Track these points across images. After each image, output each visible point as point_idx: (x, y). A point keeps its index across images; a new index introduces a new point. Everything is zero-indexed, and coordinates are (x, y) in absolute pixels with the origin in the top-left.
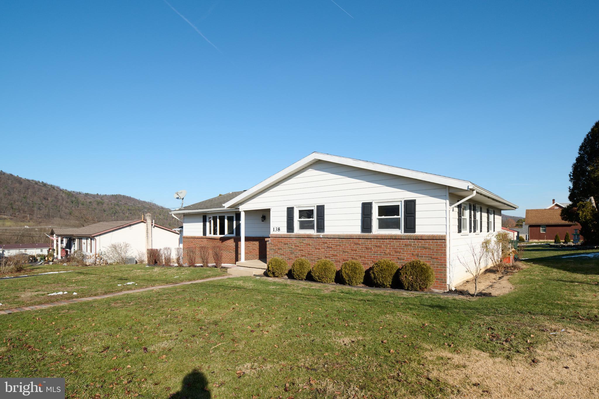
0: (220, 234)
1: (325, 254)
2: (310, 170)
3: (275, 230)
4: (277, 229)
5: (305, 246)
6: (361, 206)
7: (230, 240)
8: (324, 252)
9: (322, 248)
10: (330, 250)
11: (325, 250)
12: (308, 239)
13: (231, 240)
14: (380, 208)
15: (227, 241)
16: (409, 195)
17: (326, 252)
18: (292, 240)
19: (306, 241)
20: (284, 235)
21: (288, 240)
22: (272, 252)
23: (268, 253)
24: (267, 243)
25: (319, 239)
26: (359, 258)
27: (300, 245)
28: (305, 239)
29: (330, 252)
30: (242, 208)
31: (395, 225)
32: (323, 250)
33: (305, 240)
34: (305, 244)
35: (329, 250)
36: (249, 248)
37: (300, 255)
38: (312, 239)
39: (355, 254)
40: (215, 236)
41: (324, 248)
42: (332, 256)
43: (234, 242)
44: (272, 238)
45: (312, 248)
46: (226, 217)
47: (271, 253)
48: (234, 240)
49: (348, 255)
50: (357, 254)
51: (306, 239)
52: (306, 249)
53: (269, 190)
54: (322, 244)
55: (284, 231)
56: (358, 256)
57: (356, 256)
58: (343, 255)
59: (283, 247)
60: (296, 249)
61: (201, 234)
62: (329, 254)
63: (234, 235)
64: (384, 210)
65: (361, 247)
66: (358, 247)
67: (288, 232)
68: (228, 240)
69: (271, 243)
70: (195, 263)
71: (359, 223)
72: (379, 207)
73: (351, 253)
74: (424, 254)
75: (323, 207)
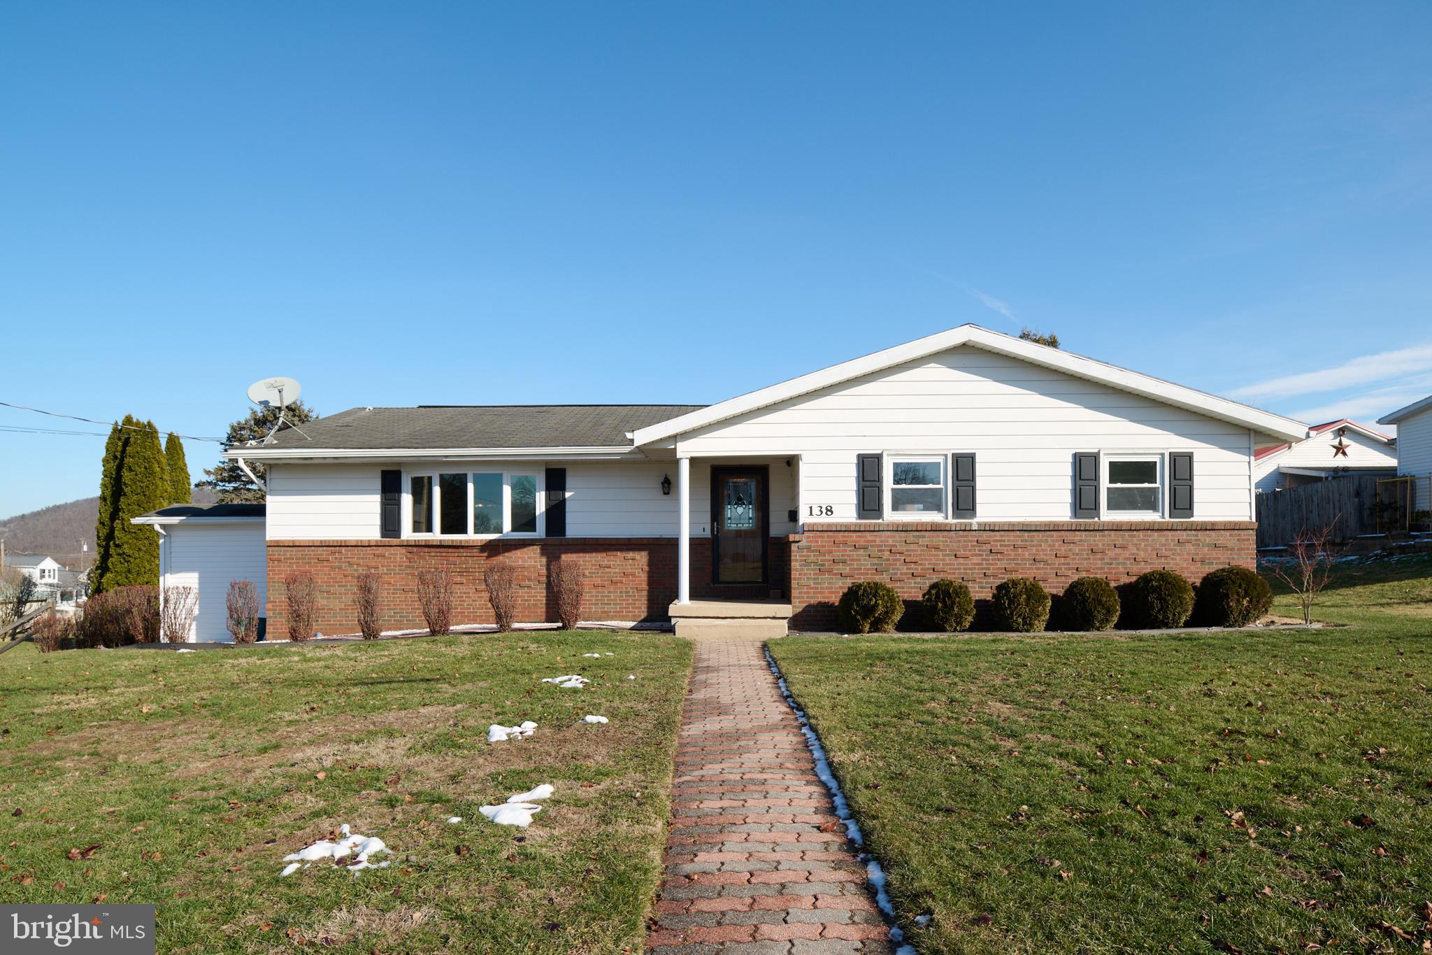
0: (445, 530)
1: (982, 569)
2: (932, 365)
3: (816, 511)
4: (824, 511)
5: (921, 550)
6: (1070, 459)
7: (525, 550)
8: (982, 564)
9: (973, 555)
10: (999, 559)
11: (983, 560)
12: (931, 533)
13: (535, 547)
14: (1113, 465)
15: (513, 552)
16: (1181, 444)
17: (987, 564)
18: (880, 537)
19: (927, 539)
20: (851, 524)
21: (869, 536)
22: (811, 572)
23: (794, 574)
24: (794, 547)
25: (966, 533)
26: (1073, 573)
27: (907, 551)
28: (923, 533)
29: (996, 564)
30: (686, 451)
31: (1149, 501)
32: (975, 560)
33: (924, 537)
34: (923, 546)
35: (993, 560)
36: (607, 570)
37: (906, 574)
38: (945, 533)
39: (1063, 564)
40: (423, 536)
41: (981, 555)
42: (1002, 573)
43: (542, 554)
44: (811, 534)
45: (944, 555)
46: (470, 478)
47: (805, 574)
48: (542, 549)
49: (1047, 569)
50: (1069, 564)
51: (927, 534)
52: (926, 559)
53: (794, 405)
54: (975, 546)
55: (846, 512)
56: (1070, 569)
57: (1065, 569)
58: (1032, 569)
59: (848, 556)
60: (894, 560)
61: (372, 531)
62: (994, 569)
63: (540, 531)
64: (1120, 471)
65: (1080, 550)
66: (1070, 550)
67: (860, 516)
68: (516, 549)
69: (808, 548)
70: (447, 625)
71: (1067, 497)
72: (1111, 463)
73: (1054, 564)
74: (1215, 559)
75: (972, 457)
